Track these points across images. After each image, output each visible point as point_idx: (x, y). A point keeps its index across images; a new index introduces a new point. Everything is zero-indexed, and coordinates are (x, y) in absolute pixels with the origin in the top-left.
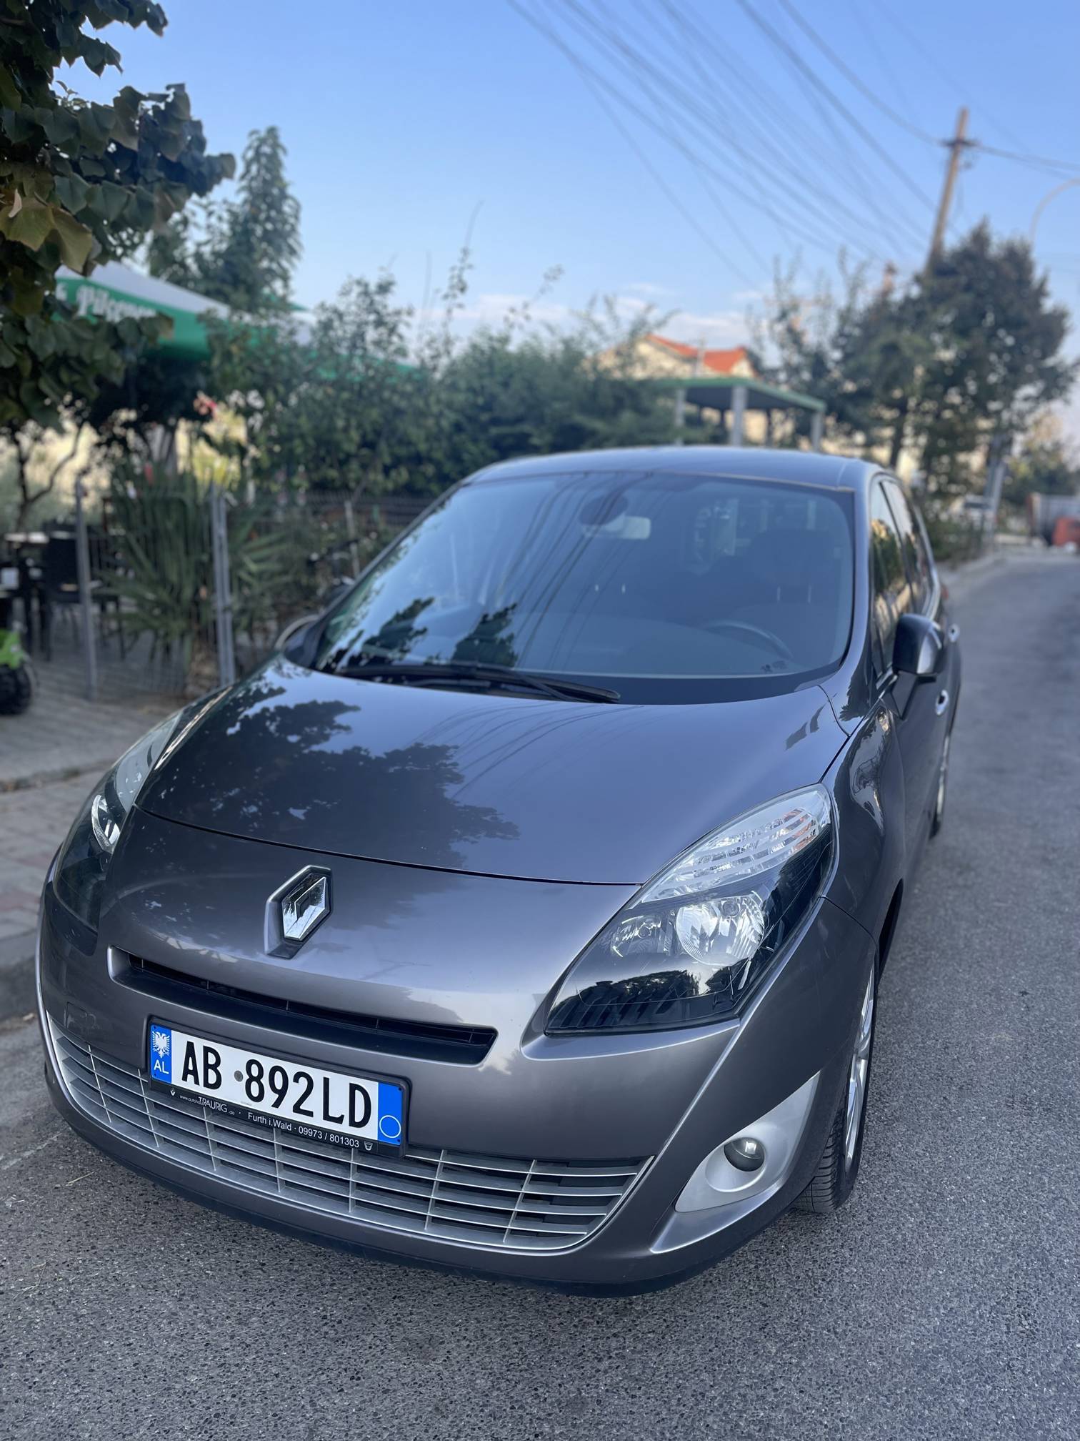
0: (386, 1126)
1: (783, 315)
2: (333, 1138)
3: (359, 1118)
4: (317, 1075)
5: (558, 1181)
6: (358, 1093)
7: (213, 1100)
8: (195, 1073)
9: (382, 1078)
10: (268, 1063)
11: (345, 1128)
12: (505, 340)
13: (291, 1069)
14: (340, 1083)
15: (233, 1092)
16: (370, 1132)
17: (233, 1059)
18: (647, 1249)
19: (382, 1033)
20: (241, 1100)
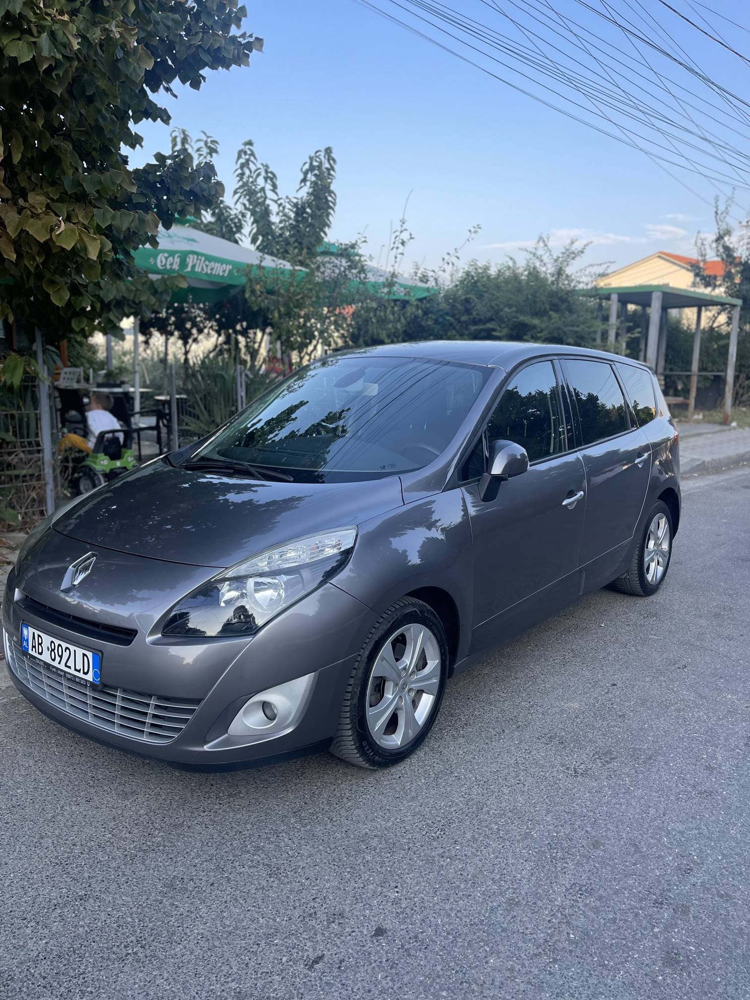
0: (95, 673)
1: (719, 238)
2: (77, 680)
3: (86, 671)
4: (72, 648)
5: (165, 708)
6: (85, 657)
7: (40, 660)
8: (35, 647)
9: (94, 651)
10: (57, 642)
11: (81, 675)
12: (487, 268)
13: (64, 645)
14: (80, 652)
15: (46, 657)
16: (90, 677)
17: (47, 639)
18: (203, 747)
19: (103, 631)
20: (49, 661)
